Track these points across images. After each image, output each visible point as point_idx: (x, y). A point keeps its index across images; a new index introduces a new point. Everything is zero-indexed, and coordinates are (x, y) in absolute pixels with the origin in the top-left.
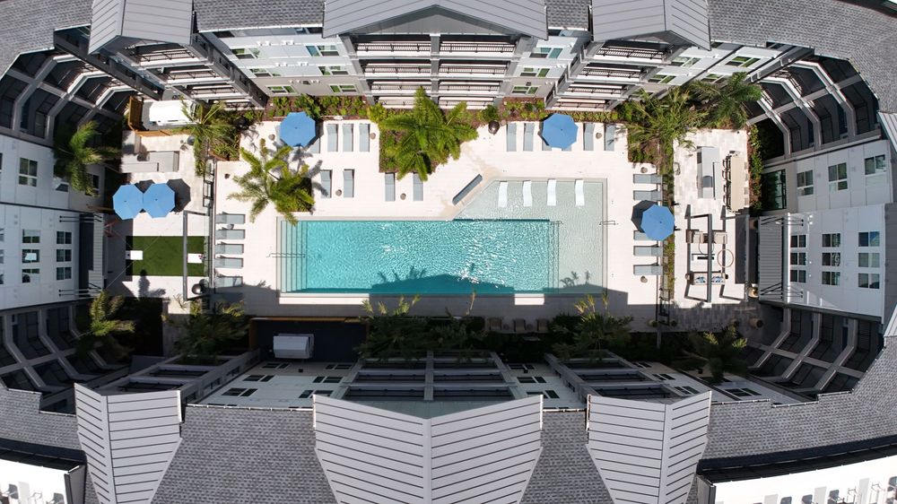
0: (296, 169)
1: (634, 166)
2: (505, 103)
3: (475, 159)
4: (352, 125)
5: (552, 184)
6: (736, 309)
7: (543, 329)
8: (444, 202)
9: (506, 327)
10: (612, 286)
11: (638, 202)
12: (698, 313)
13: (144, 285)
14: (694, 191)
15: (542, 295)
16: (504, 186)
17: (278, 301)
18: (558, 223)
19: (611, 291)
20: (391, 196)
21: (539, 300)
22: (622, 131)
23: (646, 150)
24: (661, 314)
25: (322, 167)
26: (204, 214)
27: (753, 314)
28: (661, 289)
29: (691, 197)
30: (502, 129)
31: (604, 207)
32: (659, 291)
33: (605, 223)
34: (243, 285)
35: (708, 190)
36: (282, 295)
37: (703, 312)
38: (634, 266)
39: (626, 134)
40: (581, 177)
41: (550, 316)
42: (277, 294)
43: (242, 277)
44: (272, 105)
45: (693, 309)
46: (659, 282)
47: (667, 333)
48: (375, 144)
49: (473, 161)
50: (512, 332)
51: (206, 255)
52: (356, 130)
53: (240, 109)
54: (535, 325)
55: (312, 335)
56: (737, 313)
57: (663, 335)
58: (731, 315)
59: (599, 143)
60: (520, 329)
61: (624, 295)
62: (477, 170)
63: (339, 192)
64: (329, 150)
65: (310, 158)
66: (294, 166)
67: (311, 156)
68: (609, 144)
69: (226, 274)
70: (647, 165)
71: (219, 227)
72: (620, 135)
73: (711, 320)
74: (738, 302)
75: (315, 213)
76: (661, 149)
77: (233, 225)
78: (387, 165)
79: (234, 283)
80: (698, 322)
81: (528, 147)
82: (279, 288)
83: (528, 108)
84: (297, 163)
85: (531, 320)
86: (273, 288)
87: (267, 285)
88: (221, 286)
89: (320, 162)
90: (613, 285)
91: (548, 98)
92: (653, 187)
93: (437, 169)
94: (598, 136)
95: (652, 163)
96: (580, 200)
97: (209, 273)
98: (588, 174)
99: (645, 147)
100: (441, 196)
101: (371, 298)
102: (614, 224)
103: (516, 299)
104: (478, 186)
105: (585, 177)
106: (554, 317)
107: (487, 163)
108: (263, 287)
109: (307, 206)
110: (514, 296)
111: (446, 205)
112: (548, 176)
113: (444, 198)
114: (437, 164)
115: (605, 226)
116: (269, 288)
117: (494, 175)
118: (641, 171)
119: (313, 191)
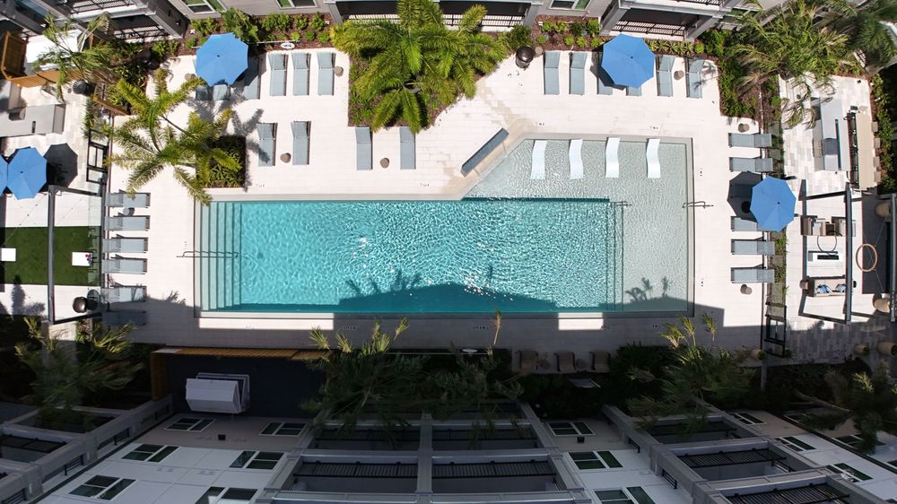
1: (730, 122)
2: (541, 23)
3: (496, 105)
4: (308, 56)
5: (613, 144)
6: (862, 330)
7: (602, 367)
8: (448, 171)
9: (544, 364)
10: (701, 300)
11: (736, 174)
12: (815, 337)
13: (18, 297)
14: (810, 160)
15: (600, 314)
16: (540, 147)
17: (197, 323)
19: (700, 306)
20: (366, 161)
21: (595, 323)
22: (710, 71)
23: (745, 99)
24: (769, 339)
25: (262, 120)
26: (95, 194)
27: (883, 336)
28: (768, 303)
29: (806, 168)
30: (537, 62)
31: (690, 182)
32: (766, 306)
33: (691, 204)
34: (145, 299)
35: (831, 159)
36: (203, 314)
37: (822, 335)
38: (733, 269)
39: (716, 74)
40: (655, 134)
41: (612, 347)
42: (195, 313)
43: (144, 288)
44: (192, 31)
45: (809, 331)
46: (766, 293)
47: (775, 367)
48: (343, 83)
49: (493, 108)
50: (553, 371)
51: (97, 255)
52: (314, 62)
53: (148, 40)
54: (588, 360)
55: (245, 377)
56: (864, 334)
57: (769, 370)
58: (856, 339)
59: (679, 85)
60: (567, 368)
61: (719, 313)
62: (498, 122)
63: (287, 157)
64: (273, 94)
65: (244, 105)
67: (246, 102)
68: (693, 89)
69: (124, 281)
70: (746, 121)
71: (114, 212)
72: (708, 76)
73: (831, 346)
74: (865, 320)
75: (251, 190)
76: (764, 99)
77: (132, 210)
78: (360, 113)
79: (133, 295)
80: (815, 351)
81: (575, 88)
82: (198, 304)
83: (575, 30)
85: (582, 353)
86: (189, 303)
87: (179, 299)
88: (116, 300)
89: (260, 112)
90: (704, 298)
91: (603, 18)
92: (755, 152)
93: (437, 120)
94: (677, 75)
95: (753, 118)
96: (655, 170)
97: (100, 280)
98: (665, 131)
99: (743, 95)
100: (444, 162)
101: (337, 320)
102: (704, 206)
103: (561, 322)
104: (501, 146)
105: (662, 135)
106: (618, 348)
107: (514, 112)
108: (174, 301)
109: (240, 180)
110: (557, 315)
111: (452, 175)
112: (607, 132)
113: (448, 165)
114: (437, 113)
115: (691, 209)
116: (184, 303)
117: (526, 129)
118: (739, 130)
119: (248, 156)
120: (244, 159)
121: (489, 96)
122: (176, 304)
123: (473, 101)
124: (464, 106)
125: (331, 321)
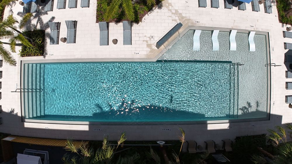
0: (36, 24)
1: (283, 26)
3: (174, 12)
5: (233, 34)
7: (228, 149)
8: (149, 46)
11: (287, 50)
15: (227, 121)
16: (198, 33)
17: (24, 125)
18: (238, 64)
19: (273, 115)
20: (105, 41)
21: (224, 125)
22: (273, 2)
23: (288, 16)
25: (54, 21)
31: (268, 53)
33: (269, 65)
36: (26, 120)
38: (286, 97)
39: (276, 4)
40: (253, 29)
41: (232, 138)
42: (22, 119)
48: (94, 1)
49: (172, 13)
54: (221, 144)
55: (47, 153)
60: (211, 149)
62: (175, 20)
63: (65, 40)
64: (59, 8)
65: (46, 15)
66: (34, 22)
67: (47, 14)
68: (269, 8)
72: (272, 4)
75: (47, 57)
78: (103, 16)
82: (23, 115)
84: (36, 20)
85: (218, 141)
86: (20, 115)
87: (15, 112)
89: (53, 18)
90: (274, 111)
93: (143, 19)
94: (260, 2)
96: (253, 47)
98: (257, 28)
99: (287, 14)
100: (147, 41)
101: (90, 125)
102: (275, 66)
103: (208, 125)
104: (177, 33)
105: (256, 30)
106: (235, 138)
107: (184, 15)
108: (12, 113)
109: (41, 52)
110: (207, 122)
111: (151, 48)
112: (230, 27)
113: (149, 43)
114: (144, 15)
115: (269, 67)
116: (17, 115)
117: (190, 24)
118: (287, 30)
119: (46, 39)
120: (44, 41)
121: (170, 7)
122: (13, 115)
123: (162, 10)
124: (157, 12)
125: (87, 126)
